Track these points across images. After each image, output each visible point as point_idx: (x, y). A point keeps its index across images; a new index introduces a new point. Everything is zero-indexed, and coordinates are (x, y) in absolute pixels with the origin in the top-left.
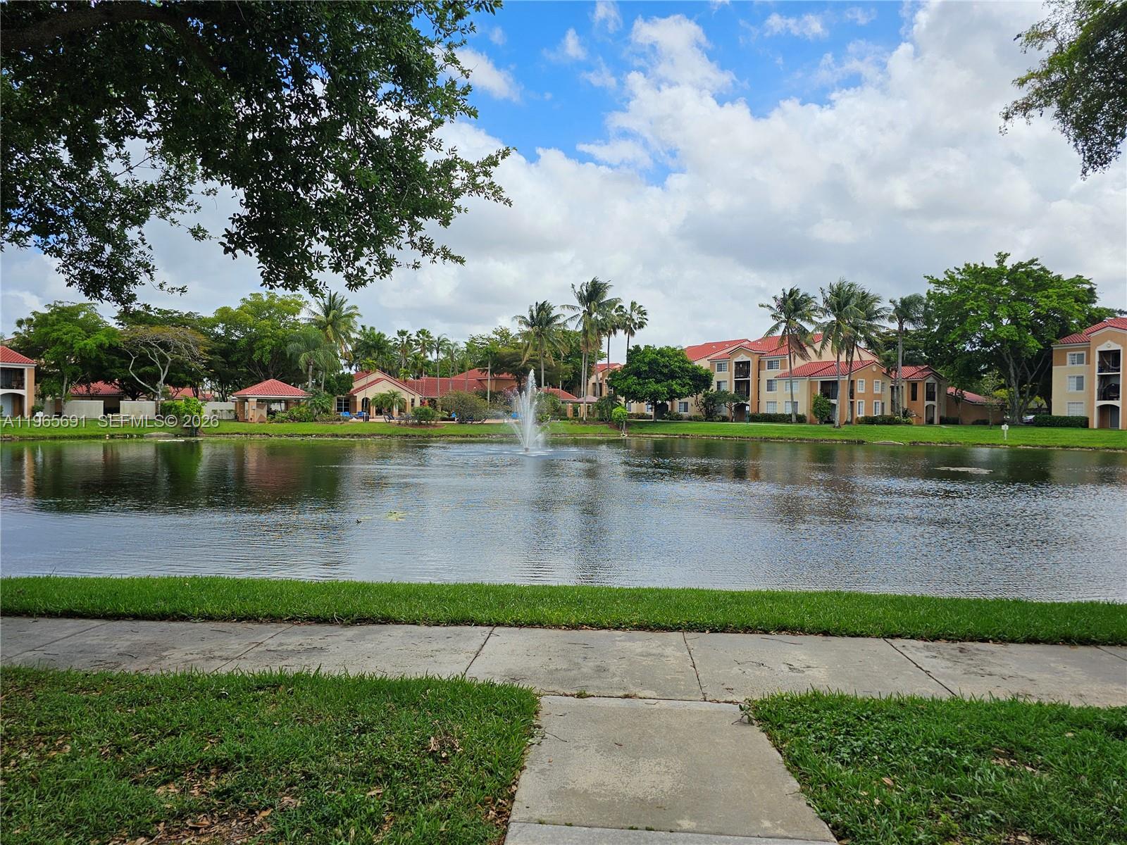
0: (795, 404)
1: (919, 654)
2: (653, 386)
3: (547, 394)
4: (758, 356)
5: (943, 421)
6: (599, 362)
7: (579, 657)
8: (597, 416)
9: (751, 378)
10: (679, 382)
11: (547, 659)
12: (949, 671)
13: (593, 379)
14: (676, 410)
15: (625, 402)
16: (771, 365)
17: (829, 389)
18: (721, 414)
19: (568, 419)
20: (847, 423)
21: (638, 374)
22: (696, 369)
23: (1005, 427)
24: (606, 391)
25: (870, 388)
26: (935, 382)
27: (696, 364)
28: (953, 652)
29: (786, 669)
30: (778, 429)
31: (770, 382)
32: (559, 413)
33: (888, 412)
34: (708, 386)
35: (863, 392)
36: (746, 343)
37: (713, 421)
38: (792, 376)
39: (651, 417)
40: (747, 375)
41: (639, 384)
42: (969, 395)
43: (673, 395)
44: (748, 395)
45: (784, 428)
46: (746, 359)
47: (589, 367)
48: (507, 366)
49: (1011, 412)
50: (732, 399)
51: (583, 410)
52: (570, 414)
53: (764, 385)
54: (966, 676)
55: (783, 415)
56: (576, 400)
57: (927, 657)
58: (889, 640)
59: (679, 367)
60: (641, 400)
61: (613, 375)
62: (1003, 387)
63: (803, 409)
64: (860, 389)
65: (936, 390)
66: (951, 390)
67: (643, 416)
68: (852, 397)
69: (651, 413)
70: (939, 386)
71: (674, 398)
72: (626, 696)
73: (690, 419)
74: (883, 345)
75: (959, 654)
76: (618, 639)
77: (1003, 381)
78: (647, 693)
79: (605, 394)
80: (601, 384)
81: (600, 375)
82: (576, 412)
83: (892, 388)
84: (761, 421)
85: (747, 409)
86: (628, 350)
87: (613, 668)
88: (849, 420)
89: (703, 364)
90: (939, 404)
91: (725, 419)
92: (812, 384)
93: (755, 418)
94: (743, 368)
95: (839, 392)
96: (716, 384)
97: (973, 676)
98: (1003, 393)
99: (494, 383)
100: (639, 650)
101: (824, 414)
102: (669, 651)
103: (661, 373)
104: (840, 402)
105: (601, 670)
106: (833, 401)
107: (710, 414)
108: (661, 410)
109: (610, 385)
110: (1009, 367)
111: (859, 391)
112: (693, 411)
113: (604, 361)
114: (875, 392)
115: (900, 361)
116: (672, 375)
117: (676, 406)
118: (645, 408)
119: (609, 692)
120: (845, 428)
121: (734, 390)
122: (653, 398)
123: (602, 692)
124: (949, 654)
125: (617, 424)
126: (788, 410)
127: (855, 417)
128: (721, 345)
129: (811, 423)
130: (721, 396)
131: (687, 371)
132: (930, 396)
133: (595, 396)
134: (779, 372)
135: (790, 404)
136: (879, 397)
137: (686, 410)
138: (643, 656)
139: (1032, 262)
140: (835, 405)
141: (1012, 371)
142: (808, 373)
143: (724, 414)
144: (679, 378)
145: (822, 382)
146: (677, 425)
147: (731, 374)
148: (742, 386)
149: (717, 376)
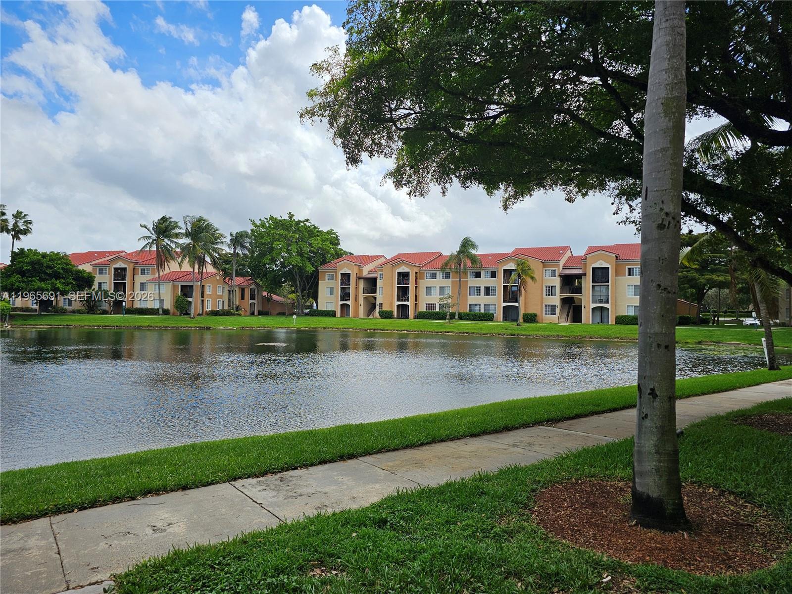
0: (161, 301)
1: (254, 490)
2: (38, 284)
4: (132, 264)
5: (260, 313)
9: (128, 281)
10: (63, 281)
12: (275, 500)
14: (61, 304)
15: (9, 297)
16: (143, 272)
17: (187, 290)
18: (101, 308)
20: (199, 315)
21: (23, 273)
22: (79, 271)
23: (294, 317)
25: (215, 290)
26: (255, 288)
27: (80, 268)
28: (276, 482)
29: (150, 531)
30: (148, 319)
31: (142, 284)
33: (226, 307)
34: (90, 286)
35: (210, 293)
36: (124, 253)
37: (94, 314)
38: (159, 281)
39: (35, 311)
40: (124, 278)
41: (24, 281)
42: (275, 297)
45: (153, 319)
46: (123, 266)
49: (298, 308)
53: (137, 286)
54: (286, 501)
55: (152, 309)
57: (260, 491)
58: (233, 483)
59: (63, 268)
62: (293, 292)
63: (168, 305)
64: (208, 291)
65: (256, 293)
66: (265, 294)
67: (27, 310)
68: (203, 297)
69: (36, 307)
70: (258, 291)
73: (74, 312)
74: (222, 263)
75: (280, 483)
77: (293, 288)
83: (229, 291)
84: (135, 314)
85: (124, 304)
86: (13, 252)
88: (201, 313)
89: (87, 268)
90: (258, 302)
91: (105, 312)
92: (174, 287)
93: (131, 311)
94: (120, 273)
95: (194, 293)
96: (97, 284)
97: (290, 500)
98: (293, 296)
101: (183, 308)
102: (32, 542)
103: (45, 273)
104: (194, 300)
106: (190, 299)
107: (91, 307)
110: (296, 280)
111: (207, 293)
112: (76, 306)
114: (218, 294)
115: (234, 273)
116: (57, 276)
117: (61, 301)
120: (198, 318)
121: (113, 289)
124: (275, 485)
126: (156, 305)
127: (205, 311)
128: (102, 254)
129: (174, 314)
131: (71, 273)
132: (252, 298)
134: (150, 277)
135: (158, 301)
136: (221, 297)
137: (70, 304)
140: (190, 302)
141: (298, 283)
142: (172, 279)
143: (104, 308)
144: (62, 278)
145: (182, 285)
146: (62, 317)
147: (111, 277)
148: (120, 286)
149: (98, 278)
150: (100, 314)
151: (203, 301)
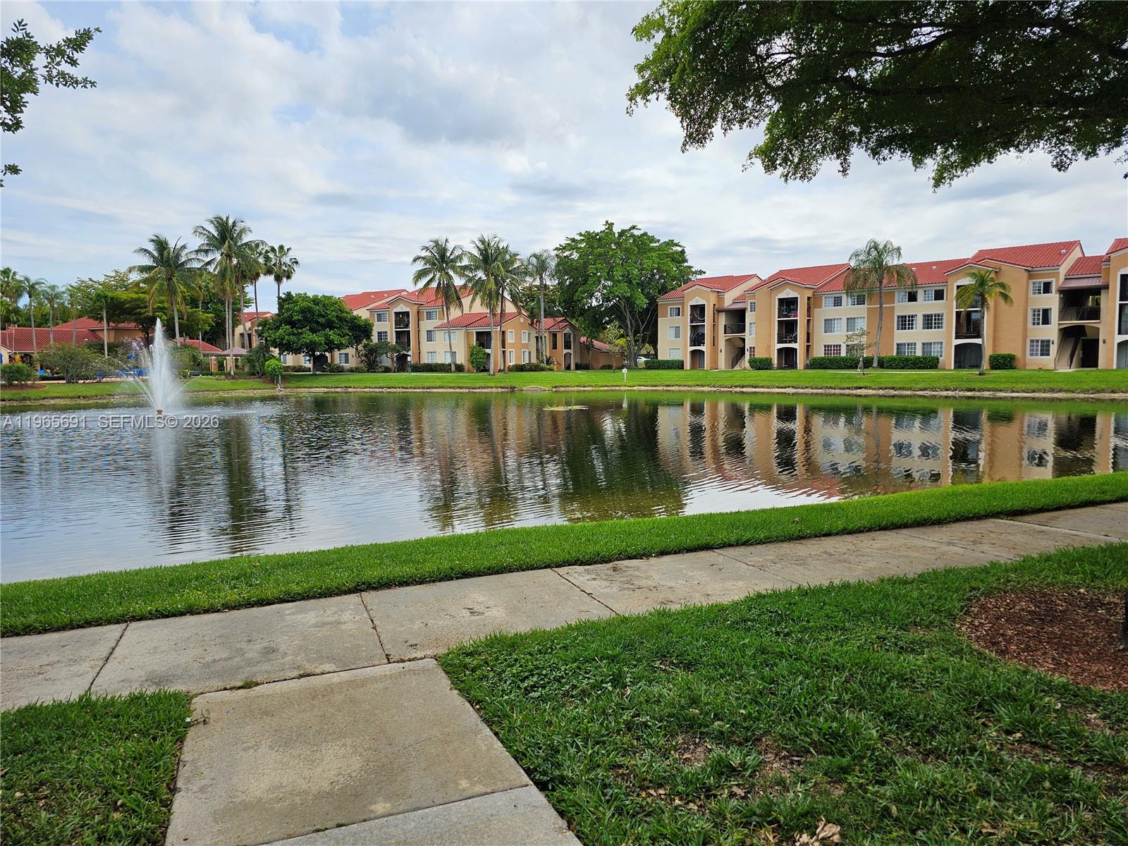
0: (453, 354)
1: (581, 578)
2: (309, 337)
3: (185, 346)
4: (416, 306)
5: (578, 367)
6: (246, 310)
7: (241, 641)
8: (246, 369)
9: (411, 328)
10: (338, 332)
11: (200, 650)
12: (608, 590)
13: (239, 329)
14: (337, 361)
15: (280, 354)
16: (429, 316)
17: (484, 339)
18: (383, 364)
19: (212, 374)
20: (500, 371)
21: (292, 324)
22: (356, 318)
23: (625, 371)
24: (256, 342)
25: (518, 338)
26: (571, 332)
27: (355, 313)
28: (609, 572)
29: (466, 613)
30: (438, 378)
31: (429, 332)
32: (198, 367)
33: (534, 360)
34: (368, 336)
35: (513, 342)
36: (405, 293)
37: (375, 372)
38: (451, 326)
39: (309, 370)
40: (407, 326)
41: (294, 334)
42: (595, 342)
43: (331, 346)
44: (409, 345)
45: (444, 377)
46: (405, 309)
47: (234, 316)
48: (130, 313)
49: (628, 358)
50: (393, 349)
51: (230, 364)
52: (214, 369)
53: (424, 335)
54: (621, 592)
55: (443, 365)
56: (220, 352)
57: (588, 580)
58: (555, 570)
59: (337, 317)
60: (297, 351)
61: (264, 323)
62: (622, 336)
63: (461, 359)
64: (510, 339)
65: (572, 339)
66: (583, 339)
67: (300, 369)
68: (504, 347)
69: (309, 365)
70: (575, 336)
71: (333, 349)
72: (301, 676)
73: (351, 371)
74: (526, 300)
75: (613, 573)
76: (287, 612)
77: (622, 331)
78: (327, 667)
79: (254, 345)
80: (249, 335)
81: (248, 325)
82: (221, 366)
83: (537, 338)
84: (423, 371)
85: (409, 359)
86: (279, 298)
87: (283, 648)
88: (502, 368)
89: (363, 314)
90: (575, 352)
91: (387, 370)
92: (468, 335)
93: (418, 368)
94: (402, 318)
95: (493, 342)
96: (377, 334)
97: (626, 591)
98: (622, 342)
99: (112, 334)
100: (313, 621)
101: (480, 364)
102: (346, 616)
103: (317, 322)
104: (494, 350)
105: (270, 651)
106: (488, 351)
107: (371, 363)
108: (320, 362)
109: (260, 335)
110: (626, 319)
111: (509, 341)
112: (353, 363)
113: (252, 309)
114: (523, 342)
115: (542, 313)
116: (330, 325)
117: (337, 357)
118: (304, 361)
119: (282, 675)
120: (498, 375)
121: (395, 341)
122: (310, 348)
123: (273, 677)
124: (606, 575)
125: (272, 378)
126: (447, 360)
127: (507, 366)
128: (379, 295)
129: (469, 371)
130: (383, 346)
131: (346, 321)
132: (567, 346)
133: (243, 347)
134: (437, 322)
135: (449, 354)
136: (526, 346)
137: (347, 362)
138: (318, 627)
139: (634, 227)
140: (489, 354)
141: (629, 323)
142: (463, 324)
143: (386, 365)
144: (336, 328)
145: (478, 333)
146: (338, 377)
147: (391, 324)
148: (403, 336)
149: (377, 327)
150: (382, 372)
151: (504, 352)
